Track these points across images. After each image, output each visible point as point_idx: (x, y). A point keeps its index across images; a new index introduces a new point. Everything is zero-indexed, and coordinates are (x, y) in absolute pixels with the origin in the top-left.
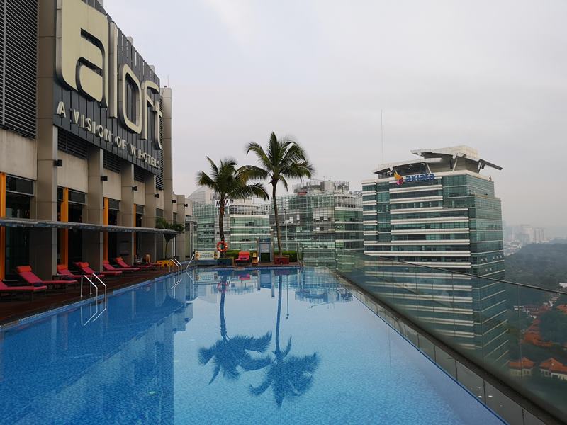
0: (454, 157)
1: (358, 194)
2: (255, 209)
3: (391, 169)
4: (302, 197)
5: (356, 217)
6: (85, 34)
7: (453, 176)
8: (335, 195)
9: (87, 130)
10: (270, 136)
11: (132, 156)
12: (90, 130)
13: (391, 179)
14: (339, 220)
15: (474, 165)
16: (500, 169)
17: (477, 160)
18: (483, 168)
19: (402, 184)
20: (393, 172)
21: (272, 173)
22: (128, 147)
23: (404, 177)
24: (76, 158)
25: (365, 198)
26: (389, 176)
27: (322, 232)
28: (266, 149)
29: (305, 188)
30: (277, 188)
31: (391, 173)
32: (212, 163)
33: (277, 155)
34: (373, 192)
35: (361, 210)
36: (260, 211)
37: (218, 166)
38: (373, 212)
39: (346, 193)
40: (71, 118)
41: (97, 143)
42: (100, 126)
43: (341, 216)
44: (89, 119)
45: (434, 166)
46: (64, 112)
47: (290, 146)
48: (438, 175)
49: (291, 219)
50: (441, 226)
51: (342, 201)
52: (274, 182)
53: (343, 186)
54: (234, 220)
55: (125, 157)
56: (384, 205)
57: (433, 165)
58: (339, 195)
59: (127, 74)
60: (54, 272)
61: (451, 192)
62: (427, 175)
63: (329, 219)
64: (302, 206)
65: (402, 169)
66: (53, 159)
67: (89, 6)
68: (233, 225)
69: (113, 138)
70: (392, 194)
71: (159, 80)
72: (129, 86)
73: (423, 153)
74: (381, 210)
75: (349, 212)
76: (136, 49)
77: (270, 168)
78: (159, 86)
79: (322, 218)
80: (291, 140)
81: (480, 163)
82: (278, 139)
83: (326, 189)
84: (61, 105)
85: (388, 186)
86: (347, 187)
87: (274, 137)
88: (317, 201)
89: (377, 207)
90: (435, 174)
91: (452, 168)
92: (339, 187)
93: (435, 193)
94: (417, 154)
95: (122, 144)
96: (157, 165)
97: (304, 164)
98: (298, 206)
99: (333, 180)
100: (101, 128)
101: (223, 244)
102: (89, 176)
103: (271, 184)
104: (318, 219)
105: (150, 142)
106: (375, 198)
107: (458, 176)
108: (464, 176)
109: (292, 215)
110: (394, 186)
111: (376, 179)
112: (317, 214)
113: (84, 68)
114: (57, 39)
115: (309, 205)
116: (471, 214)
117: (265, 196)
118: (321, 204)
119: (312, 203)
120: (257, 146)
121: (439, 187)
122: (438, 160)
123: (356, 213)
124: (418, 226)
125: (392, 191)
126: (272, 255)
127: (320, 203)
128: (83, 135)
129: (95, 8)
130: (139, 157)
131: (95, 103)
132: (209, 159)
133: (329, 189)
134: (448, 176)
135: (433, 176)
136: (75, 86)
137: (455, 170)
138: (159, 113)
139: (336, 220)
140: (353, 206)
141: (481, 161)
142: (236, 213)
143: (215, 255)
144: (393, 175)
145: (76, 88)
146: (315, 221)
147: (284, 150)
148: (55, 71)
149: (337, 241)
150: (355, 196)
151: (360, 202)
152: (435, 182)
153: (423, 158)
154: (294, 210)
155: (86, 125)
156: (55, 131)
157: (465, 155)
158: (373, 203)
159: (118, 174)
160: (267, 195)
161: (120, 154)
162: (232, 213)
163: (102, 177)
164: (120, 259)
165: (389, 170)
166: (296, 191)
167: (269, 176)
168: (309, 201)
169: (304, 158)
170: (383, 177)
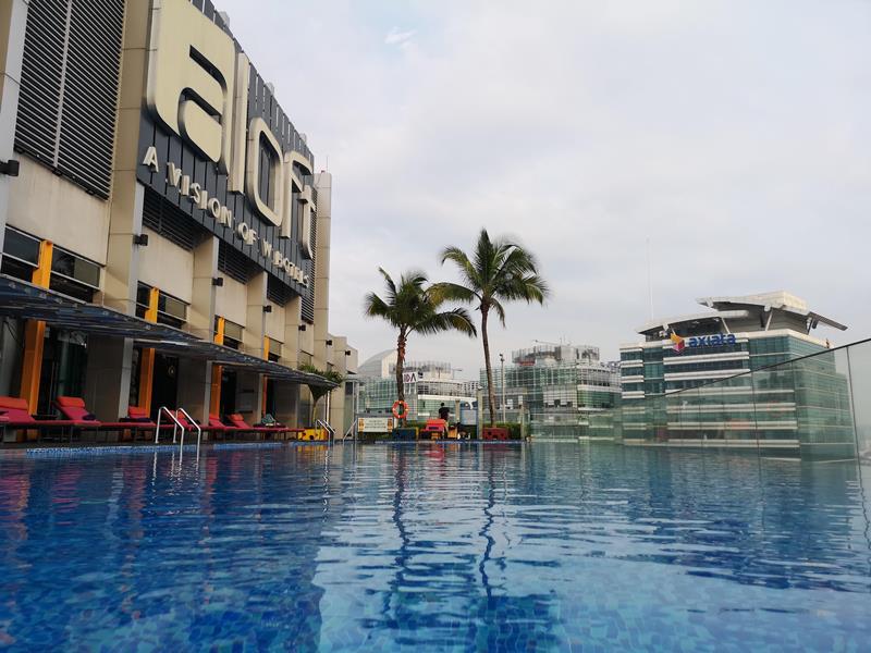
0: (767, 309)
1: (614, 366)
2: (455, 388)
3: (666, 327)
4: (526, 369)
5: (612, 401)
6: (195, 55)
7: (766, 339)
8: (578, 367)
9: (193, 202)
10: (478, 235)
11: (265, 258)
12: (197, 201)
13: (665, 342)
14: (584, 406)
15: (800, 321)
16: (844, 328)
17: (806, 314)
18: (814, 327)
19: (685, 352)
20: (669, 332)
21: (481, 293)
22: (259, 244)
23: (687, 340)
24: (176, 247)
25: (626, 372)
26: (662, 338)
27: (558, 424)
28: (472, 257)
29: (531, 356)
30: (488, 318)
31: (665, 334)
32: (387, 277)
33: (489, 264)
34: (638, 363)
35: (619, 390)
36: (463, 391)
37: (397, 283)
38: (639, 394)
39: (595, 365)
40: (167, 176)
41: (208, 224)
42: (215, 200)
43: (586, 399)
44: (196, 185)
45: (735, 323)
46: (155, 163)
47: (511, 250)
48: (742, 336)
49: (510, 402)
50: (748, 417)
51: (589, 377)
52: (484, 308)
53: (588, 354)
54: (423, 403)
55: (254, 258)
56: (656, 383)
57: (732, 322)
58: (584, 367)
59: (262, 134)
60: (123, 412)
61: (764, 363)
62: (723, 336)
63: (569, 404)
64: (526, 383)
65: (682, 328)
66: (135, 233)
67: (206, 18)
68: (421, 411)
69: (235, 224)
70: (667, 366)
71: (312, 157)
72: (265, 155)
73: (715, 303)
74: (651, 391)
75: (600, 393)
76: (279, 103)
77: (478, 285)
78: (312, 164)
79: (557, 402)
80: (511, 241)
81: (809, 320)
82: (492, 240)
83: (563, 357)
84: (152, 151)
85: (660, 354)
86: (596, 356)
87: (485, 236)
88: (550, 375)
89: (645, 386)
90: (737, 335)
91: (763, 326)
92: (585, 355)
93: (738, 364)
94: (705, 304)
95: (250, 237)
96: (305, 281)
97: (533, 280)
98: (520, 383)
99: (575, 344)
100: (215, 203)
101: (402, 406)
102: (194, 278)
103: (479, 311)
104: (551, 403)
105: (295, 244)
106: (641, 371)
107: (774, 338)
108: (784, 340)
109: (510, 397)
110: (671, 353)
111: (642, 343)
112: (549, 397)
113: (191, 104)
114: (151, 53)
115: (538, 382)
116: (799, 398)
117: (471, 329)
118: (556, 381)
119: (542, 378)
120: (458, 251)
121: (744, 355)
122: (742, 313)
123: (612, 395)
124: (710, 416)
125: (668, 361)
126: (480, 427)
127: (554, 378)
128: (185, 207)
129: (216, 23)
130: (277, 263)
131: (209, 163)
132: (381, 271)
133: (569, 358)
134: (758, 339)
135: (733, 338)
136: (176, 129)
137: (769, 329)
138: (311, 204)
139: (579, 406)
140: (606, 384)
141: (811, 314)
142: (427, 393)
143: (390, 424)
144: (668, 337)
145: (177, 132)
146: (547, 406)
147: (502, 257)
148: (144, 100)
149: (581, 438)
150: (609, 370)
151: (618, 379)
152: (738, 347)
153: (716, 310)
154: (516, 389)
155: (192, 192)
156: (140, 191)
157: (784, 306)
158: (639, 379)
159: (242, 286)
160: (473, 327)
161: (246, 252)
162: (421, 393)
163: (214, 280)
164: (237, 418)
165: (661, 328)
166: (517, 360)
167: (476, 298)
168: (538, 375)
169: (532, 268)
170: (652, 340)
